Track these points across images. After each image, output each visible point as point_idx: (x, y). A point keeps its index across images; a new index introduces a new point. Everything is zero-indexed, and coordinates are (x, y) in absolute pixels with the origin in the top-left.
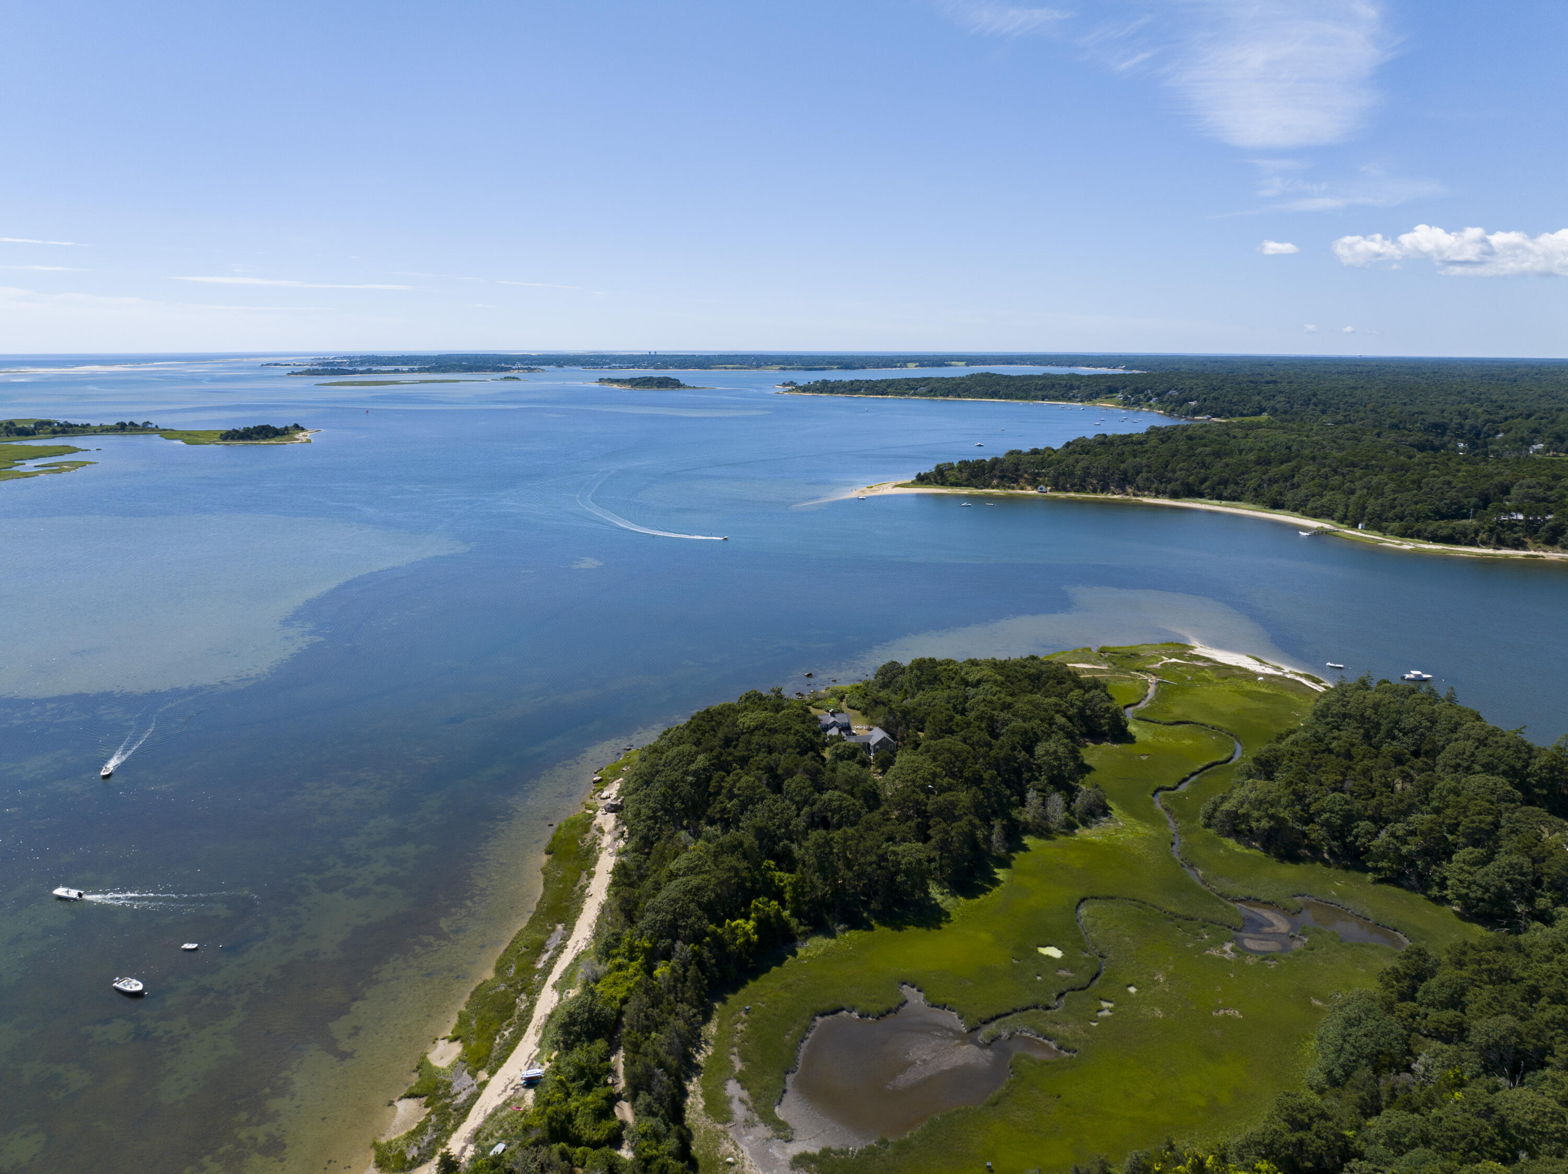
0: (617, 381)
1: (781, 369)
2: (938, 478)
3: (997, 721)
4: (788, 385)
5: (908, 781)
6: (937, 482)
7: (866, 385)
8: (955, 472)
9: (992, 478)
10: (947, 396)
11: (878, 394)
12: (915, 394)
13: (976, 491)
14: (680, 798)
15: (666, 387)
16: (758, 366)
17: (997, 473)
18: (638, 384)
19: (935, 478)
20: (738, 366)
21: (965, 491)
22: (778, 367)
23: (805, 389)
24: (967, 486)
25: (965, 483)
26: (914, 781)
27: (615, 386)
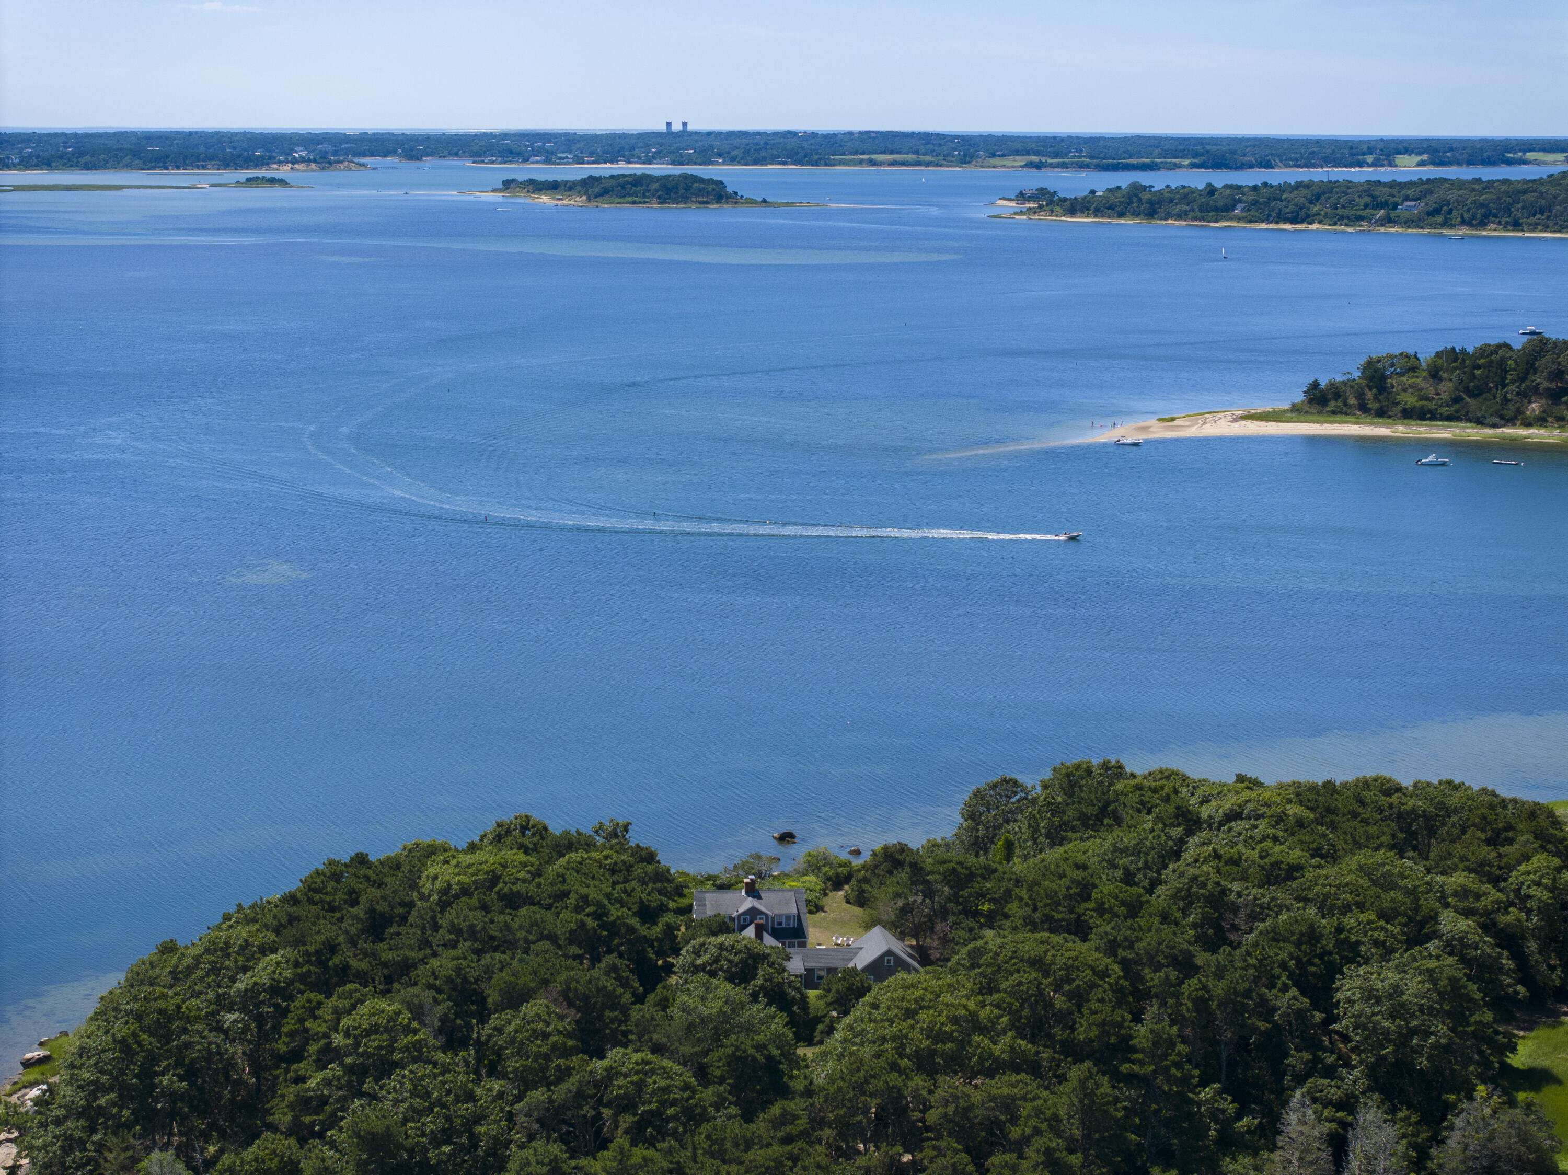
0: (553, 187)
1: (1030, 165)
2: (1369, 395)
3: (1235, 909)
4: (1032, 198)
5: (884, 1039)
6: (1364, 408)
7: (1251, 197)
8: (1420, 380)
9: (1526, 395)
10: (1483, 224)
11: (1281, 218)
12: (1388, 221)
13: (1474, 433)
14: (179, 1063)
15: (685, 199)
16: (966, 159)
17: (1541, 380)
18: (605, 192)
19: (1360, 396)
20: (911, 157)
21: (1445, 432)
22: (1020, 161)
23: (1075, 207)
24: (1449, 418)
25: (1445, 410)
26: (900, 1040)
27: (545, 199)
